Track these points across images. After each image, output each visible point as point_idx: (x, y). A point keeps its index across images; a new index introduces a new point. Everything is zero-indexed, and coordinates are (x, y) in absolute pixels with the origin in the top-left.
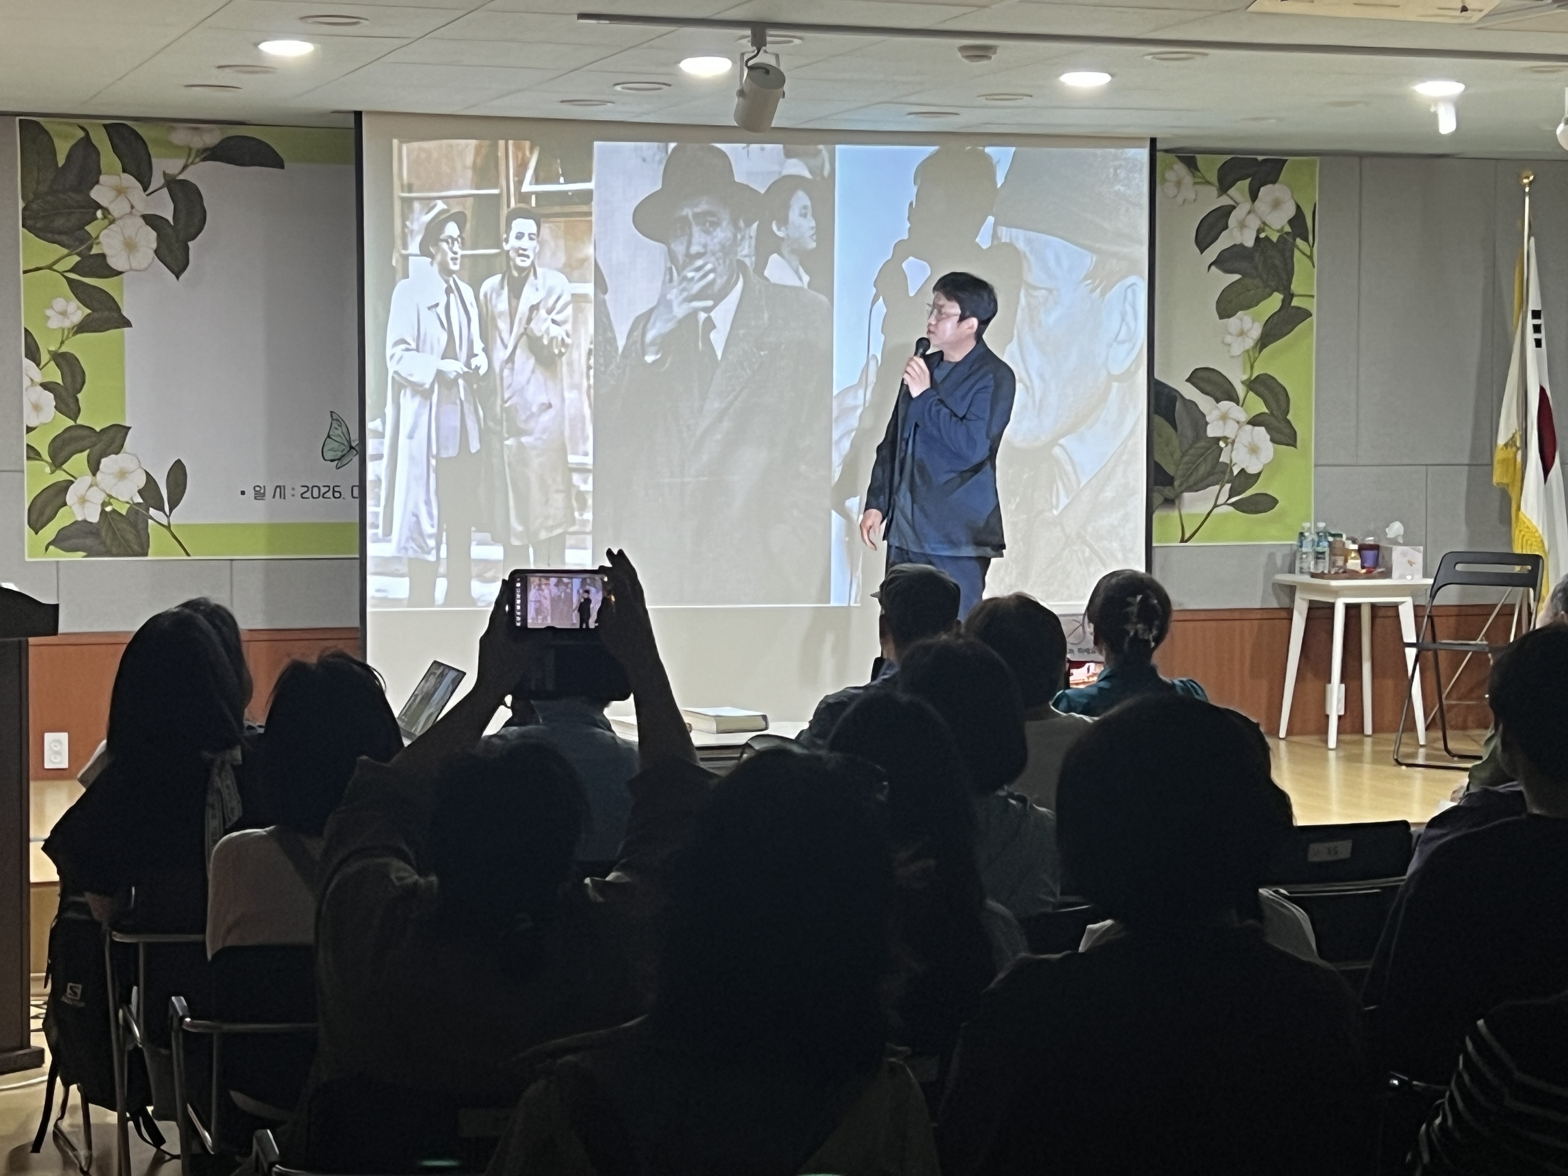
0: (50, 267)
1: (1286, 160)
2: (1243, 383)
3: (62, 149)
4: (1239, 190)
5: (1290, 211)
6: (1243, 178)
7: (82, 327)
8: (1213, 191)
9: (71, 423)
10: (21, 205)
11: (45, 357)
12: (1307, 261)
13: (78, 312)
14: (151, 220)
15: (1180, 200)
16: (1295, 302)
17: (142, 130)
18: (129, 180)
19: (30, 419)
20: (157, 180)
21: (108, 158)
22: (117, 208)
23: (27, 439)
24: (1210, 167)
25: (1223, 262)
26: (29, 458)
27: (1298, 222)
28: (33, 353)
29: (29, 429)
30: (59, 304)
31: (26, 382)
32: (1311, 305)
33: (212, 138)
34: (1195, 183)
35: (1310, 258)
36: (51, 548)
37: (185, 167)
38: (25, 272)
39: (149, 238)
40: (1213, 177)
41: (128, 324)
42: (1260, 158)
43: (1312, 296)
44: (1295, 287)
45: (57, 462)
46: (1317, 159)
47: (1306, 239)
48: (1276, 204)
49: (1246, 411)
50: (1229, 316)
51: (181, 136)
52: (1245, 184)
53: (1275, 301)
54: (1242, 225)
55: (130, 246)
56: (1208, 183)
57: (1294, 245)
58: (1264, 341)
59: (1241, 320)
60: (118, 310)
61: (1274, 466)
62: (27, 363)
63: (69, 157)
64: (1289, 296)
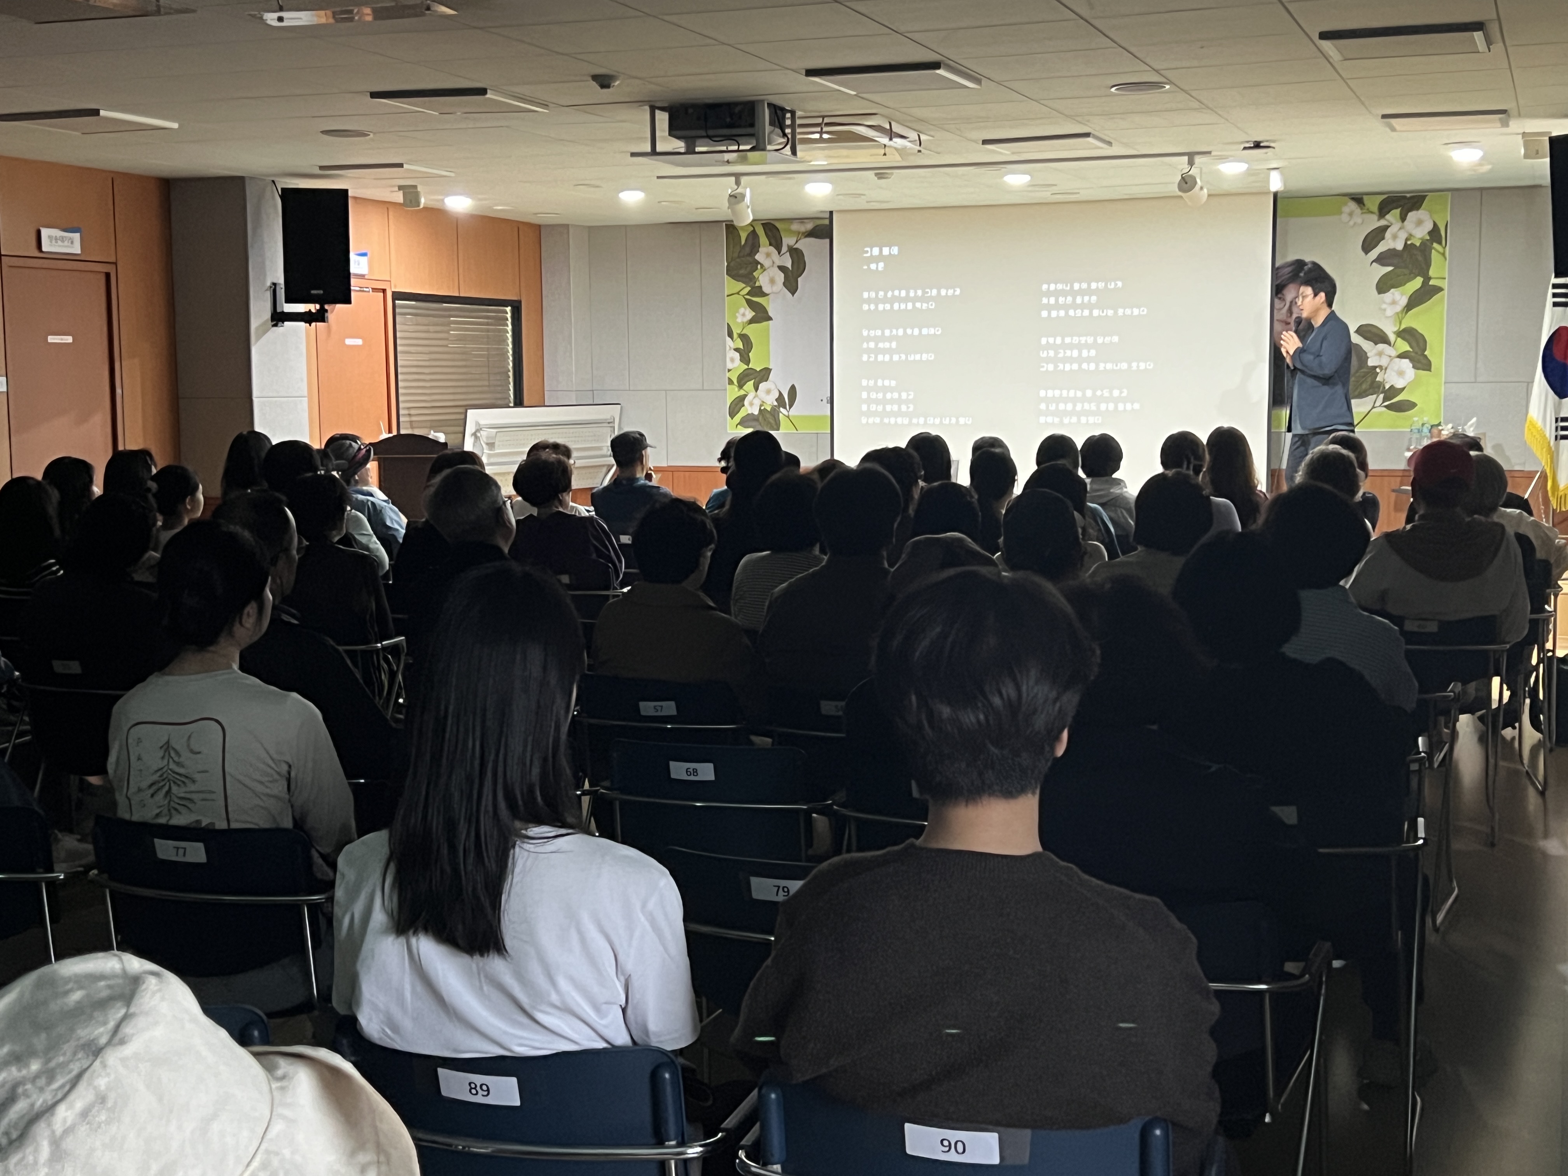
0: (738, 293)
1: (1427, 195)
2: (1395, 333)
3: (744, 236)
4: (1393, 216)
5: (1429, 226)
6: (1396, 208)
7: (751, 321)
8: (1375, 217)
9: (746, 367)
10: (726, 264)
11: (735, 336)
12: (1441, 257)
13: (750, 314)
14: (782, 268)
15: (1351, 223)
16: (1431, 283)
17: (778, 225)
18: (772, 249)
19: (730, 365)
20: (784, 249)
21: (763, 239)
22: (767, 263)
23: (728, 375)
24: (1373, 204)
25: (1381, 260)
26: (729, 384)
27: (1435, 234)
28: (730, 335)
29: (729, 370)
30: (742, 310)
31: (728, 348)
32: (1444, 284)
33: (809, 226)
34: (1362, 213)
35: (1443, 254)
36: (738, 426)
37: (797, 242)
38: (728, 296)
39: (780, 277)
40: (1375, 209)
41: (770, 319)
42: (1408, 195)
43: (1445, 278)
44: (1431, 273)
45: (741, 386)
46: (1450, 194)
47: (1440, 243)
48: (1419, 223)
49: (1395, 349)
50: (1384, 292)
51: (795, 227)
52: (1397, 212)
53: (1417, 282)
54: (1395, 237)
55: (772, 281)
56: (1372, 213)
57: (1431, 248)
58: (1409, 307)
59: (1393, 294)
60: (767, 312)
61: (1414, 383)
62: (728, 339)
63: (746, 240)
64: (1427, 279)
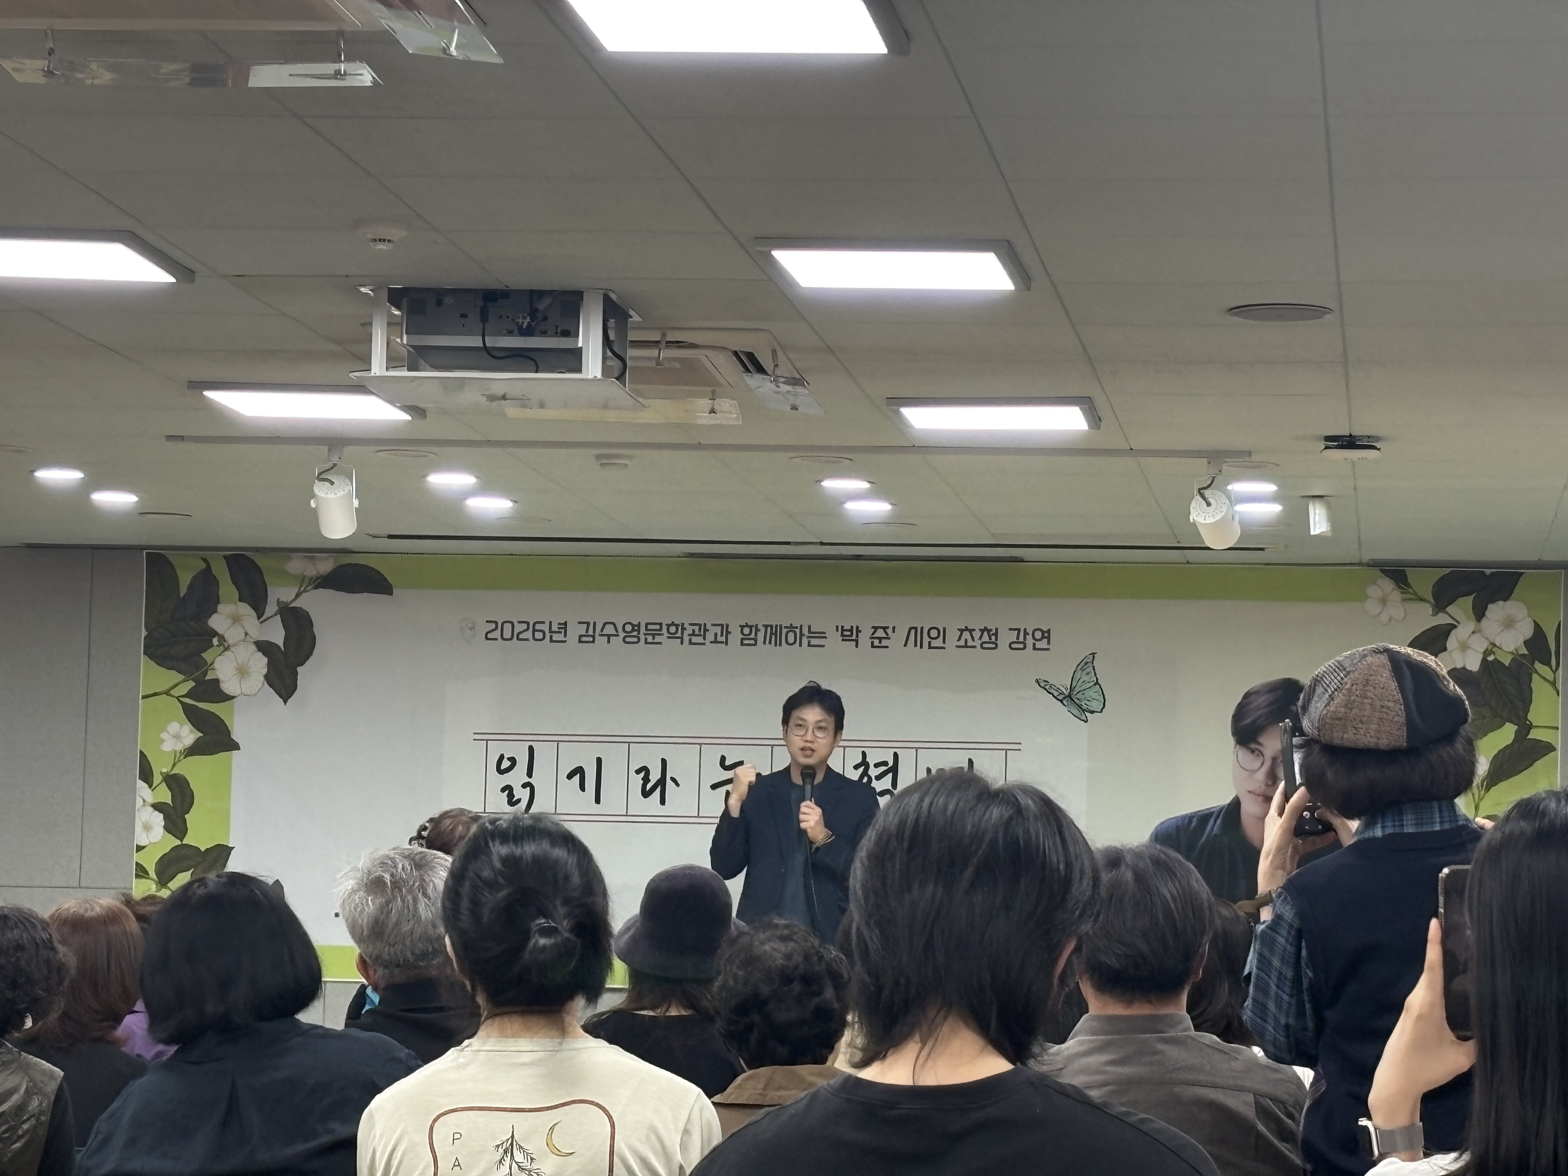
0: (167, 693)
1: (1523, 573)
3: (185, 579)
4: (1461, 609)
5: (1527, 631)
6: (1467, 594)
7: (193, 751)
8: (1427, 608)
9: (178, 842)
10: (144, 633)
11: (157, 779)
12: (1549, 689)
13: (189, 735)
14: (264, 647)
15: (1384, 618)
16: (1534, 734)
17: (261, 561)
18: (245, 609)
19: (141, 838)
20: (271, 608)
21: (227, 588)
22: (233, 635)
23: (137, 857)
24: (1424, 583)
26: (137, 876)
27: (1537, 643)
28: (146, 775)
29: (140, 848)
30: (174, 727)
31: (139, 802)
32: (1556, 739)
33: (325, 566)
34: (1404, 600)
35: (1554, 684)
37: (298, 596)
38: (144, 697)
39: (259, 664)
40: (1427, 591)
41: (236, 747)
42: (1488, 572)
43: (1558, 728)
44: (1533, 716)
45: (163, 881)
47: (1547, 662)
48: (1509, 623)
51: (295, 566)
52: (1468, 601)
53: (1507, 733)
54: (1464, 647)
55: (243, 672)
56: (1422, 600)
57: (1532, 670)
60: (228, 733)
62: (141, 784)
63: (191, 587)
64: (1525, 727)
